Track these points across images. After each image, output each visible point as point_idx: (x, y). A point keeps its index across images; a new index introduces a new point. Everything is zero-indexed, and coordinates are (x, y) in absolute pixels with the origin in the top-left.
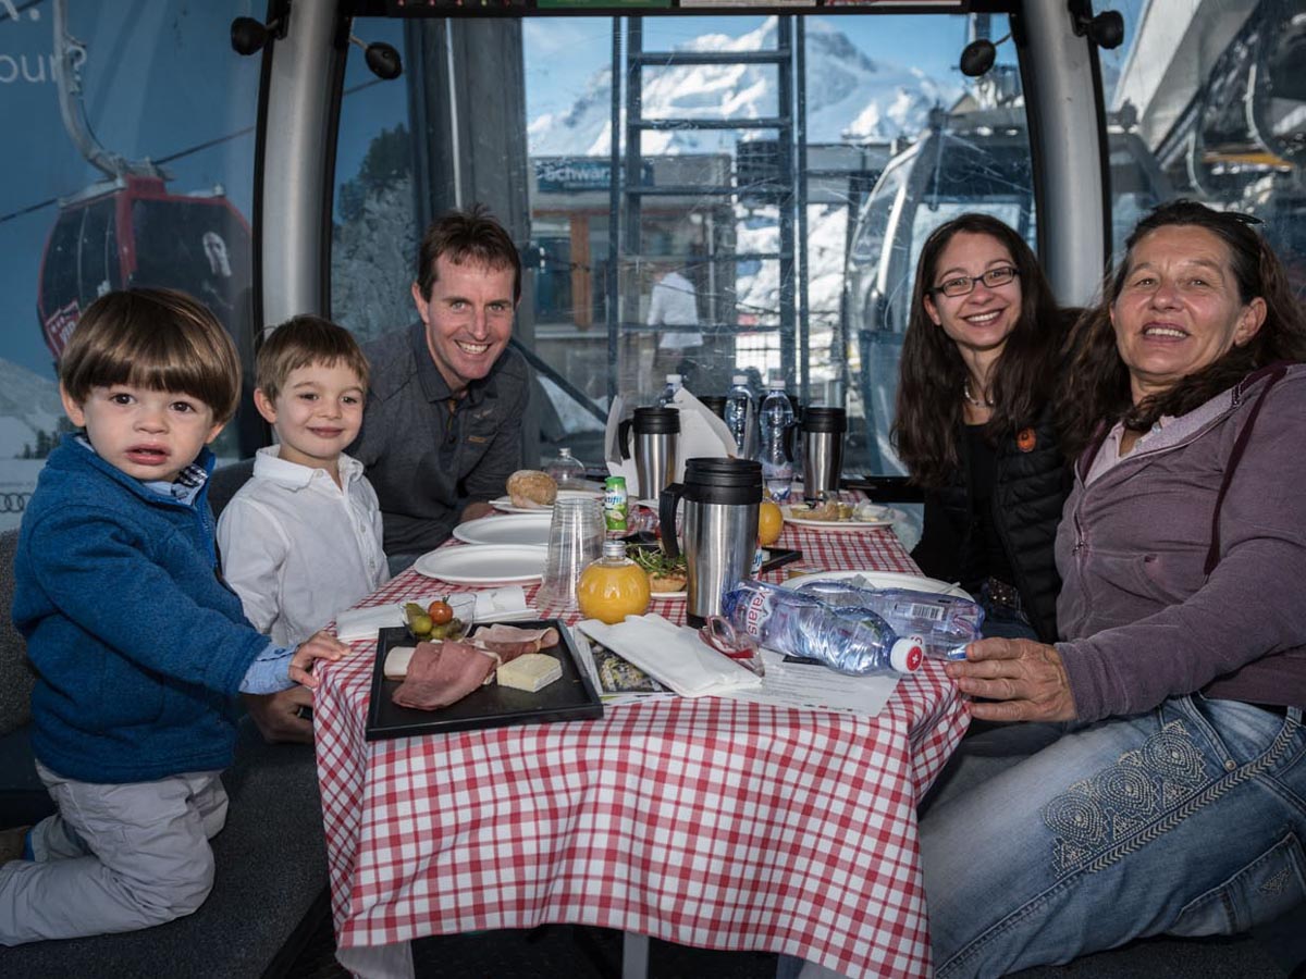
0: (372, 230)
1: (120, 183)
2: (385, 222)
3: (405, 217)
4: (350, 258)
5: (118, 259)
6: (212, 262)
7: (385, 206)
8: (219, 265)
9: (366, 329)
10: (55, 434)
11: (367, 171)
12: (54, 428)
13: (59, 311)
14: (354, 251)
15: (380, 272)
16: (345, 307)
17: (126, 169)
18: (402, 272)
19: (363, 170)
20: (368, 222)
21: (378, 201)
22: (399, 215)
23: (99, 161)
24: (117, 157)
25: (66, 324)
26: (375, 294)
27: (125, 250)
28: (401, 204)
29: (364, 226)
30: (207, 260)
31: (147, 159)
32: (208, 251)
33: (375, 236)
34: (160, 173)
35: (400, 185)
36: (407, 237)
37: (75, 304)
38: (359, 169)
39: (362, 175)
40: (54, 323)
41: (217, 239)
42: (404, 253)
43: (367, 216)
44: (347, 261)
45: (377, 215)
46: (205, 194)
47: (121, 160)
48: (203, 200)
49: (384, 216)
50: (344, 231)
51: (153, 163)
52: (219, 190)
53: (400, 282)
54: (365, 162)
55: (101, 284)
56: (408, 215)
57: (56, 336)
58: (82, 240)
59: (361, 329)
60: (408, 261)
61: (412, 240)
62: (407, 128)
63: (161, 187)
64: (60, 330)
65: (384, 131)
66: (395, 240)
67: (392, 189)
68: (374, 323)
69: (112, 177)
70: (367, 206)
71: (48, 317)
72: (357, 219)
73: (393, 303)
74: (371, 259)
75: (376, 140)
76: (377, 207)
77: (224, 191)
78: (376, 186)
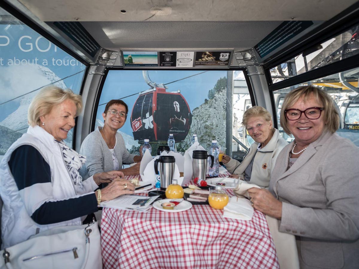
1: (155, 89)
2: (219, 99)
3: (224, 98)
4: (210, 108)
5: (152, 107)
6: (175, 108)
7: (220, 96)
8: (177, 109)
9: (212, 125)
10: (131, 150)
11: (216, 87)
12: (131, 148)
13: (136, 120)
14: (211, 106)
15: (217, 111)
17: (156, 86)
18: (222, 111)
20: (215, 99)
22: (223, 98)
23: (150, 84)
24: (155, 83)
25: (137, 123)
26: (216, 116)
27: (154, 105)
28: (223, 95)
29: (214, 100)
30: (175, 107)
31: (162, 84)
32: (174, 105)
33: (216, 102)
34: (165, 87)
35: (223, 91)
36: (224, 103)
37: (140, 118)
38: (214, 87)
39: (215, 88)
40: (134, 122)
41: (177, 103)
42: (223, 107)
43: (215, 98)
44: (209, 108)
45: (217, 98)
46: (175, 92)
47: (155, 84)
48: (175, 93)
50: (209, 102)
51: (163, 85)
52: (179, 91)
53: (222, 114)
54: (215, 85)
55: (147, 113)
56: (225, 97)
57: (134, 126)
58: (144, 103)
59: (211, 125)
60: (224, 109)
61: (225, 104)
62: (226, 78)
63: (165, 90)
64: (135, 124)
65: (221, 78)
66: (221, 104)
67: (221, 91)
68: (214, 123)
69: (153, 88)
70: (215, 95)
71: (133, 121)
72: (212, 99)
73: (220, 119)
74: (215, 108)
75: (219, 80)
76: (217, 96)
77: (180, 91)
78: (218, 91)
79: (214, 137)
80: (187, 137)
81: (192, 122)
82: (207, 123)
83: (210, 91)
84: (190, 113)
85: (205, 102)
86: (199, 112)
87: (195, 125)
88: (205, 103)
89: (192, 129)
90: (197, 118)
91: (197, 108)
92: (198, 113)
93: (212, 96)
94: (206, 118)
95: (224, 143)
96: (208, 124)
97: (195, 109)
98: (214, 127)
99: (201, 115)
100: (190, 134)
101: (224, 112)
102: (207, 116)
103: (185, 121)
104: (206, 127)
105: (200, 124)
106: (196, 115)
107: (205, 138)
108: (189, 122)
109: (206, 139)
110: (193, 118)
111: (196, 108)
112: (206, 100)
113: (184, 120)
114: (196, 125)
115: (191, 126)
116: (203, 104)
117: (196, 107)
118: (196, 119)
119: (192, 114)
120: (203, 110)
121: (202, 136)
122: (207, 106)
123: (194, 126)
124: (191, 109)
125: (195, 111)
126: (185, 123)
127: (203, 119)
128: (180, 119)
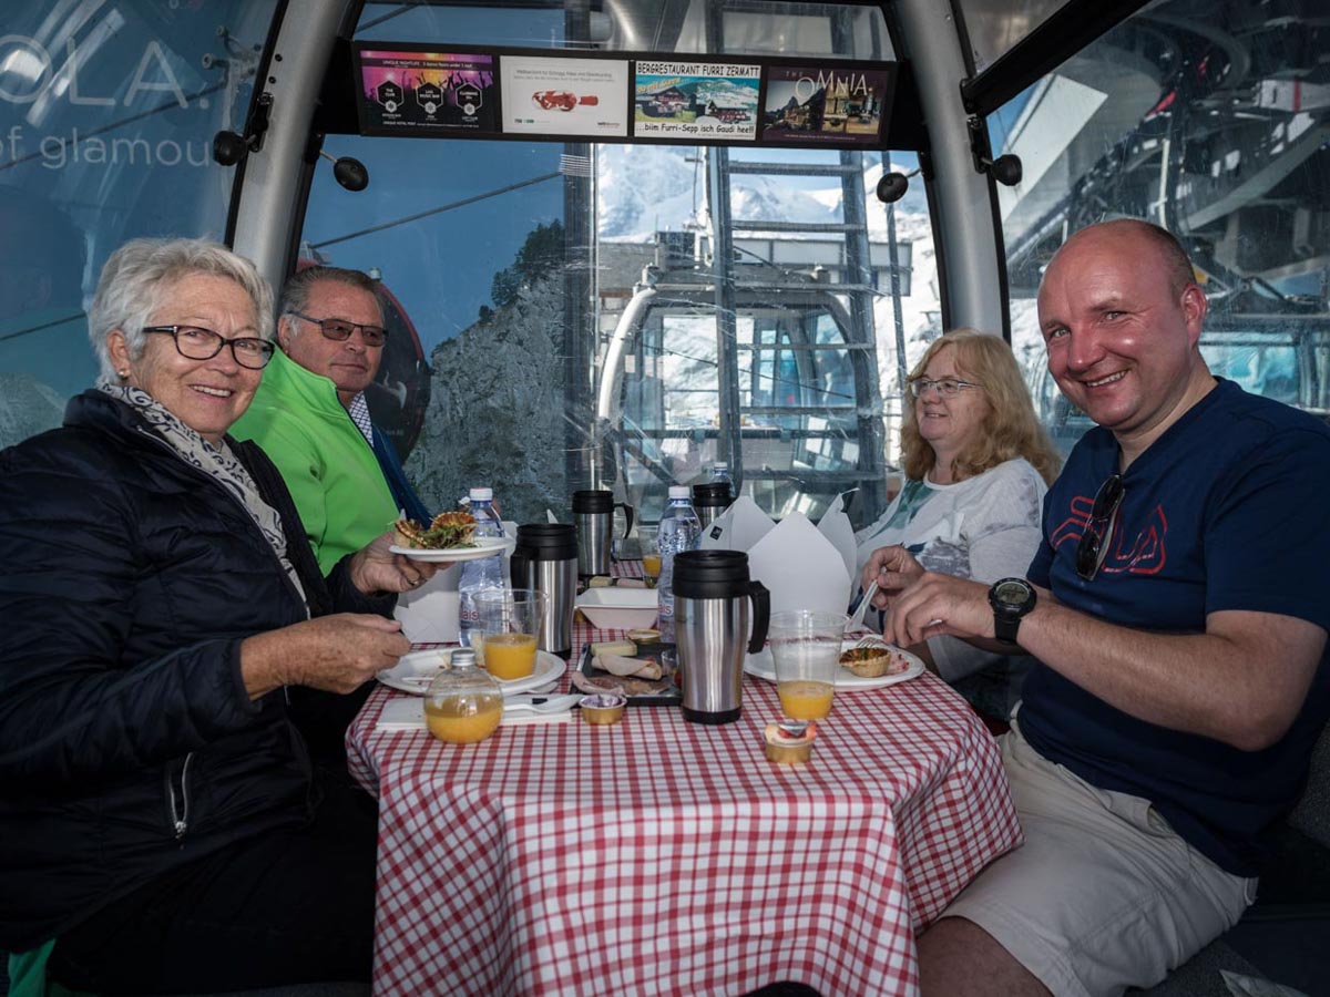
0: (523, 315)
2: (538, 309)
3: (554, 304)
4: (500, 341)
7: (538, 294)
9: (512, 407)
11: (521, 261)
14: (505, 335)
15: (529, 355)
16: (492, 386)
18: (549, 355)
19: (518, 260)
20: (520, 308)
21: (531, 289)
22: (551, 303)
26: (524, 375)
28: (553, 293)
29: (515, 310)
33: (526, 320)
34: (316, 256)
35: (553, 275)
36: (556, 323)
38: (514, 260)
39: (518, 266)
42: (553, 338)
43: (519, 302)
44: (497, 344)
45: (528, 303)
49: (536, 303)
50: (496, 317)
53: (548, 365)
54: (521, 253)
59: (507, 408)
60: (556, 345)
61: (561, 326)
65: (540, 225)
66: (545, 325)
67: (545, 278)
68: (519, 402)
70: (520, 293)
72: (508, 305)
73: (540, 384)
74: (520, 343)
75: (532, 233)
76: (529, 294)
77: (380, 274)
78: (530, 274)
79: (520, 454)
80: (412, 455)
81: (433, 397)
82: (491, 402)
83: (498, 274)
84: (423, 363)
85: (479, 318)
86: (456, 359)
87: (442, 409)
88: (480, 322)
89: (435, 422)
90: (453, 382)
91: (451, 342)
92: (454, 363)
93: (506, 293)
94: (485, 382)
95: (560, 476)
96: (494, 405)
97: (442, 347)
98: (520, 416)
99: (465, 368)
100: (425, 445)
101: (553, 358)
102: (490, 374)
103: (402, 393)
104: (487, 416)
105: (463, 405)
106: (448, 367)
107: (481, 460)
108: (421, 397)
109: (491, 465)
110: (434, 378)
111: (444, 344)
112: (484, 311)
113: (398, 388)
114: (448, 408)
115: (429, 413)
116: (474, 326)
117: (445, 339)
118: (445, 383)
119: (430, 364)
120: (472, 350)
121: (474, 452)
122: (490, 337)
123: (439, 415)
124: (428, 345)
125: (443, 355)
126: (403, 401)
127: (474, 384)
128: (382, 382)
